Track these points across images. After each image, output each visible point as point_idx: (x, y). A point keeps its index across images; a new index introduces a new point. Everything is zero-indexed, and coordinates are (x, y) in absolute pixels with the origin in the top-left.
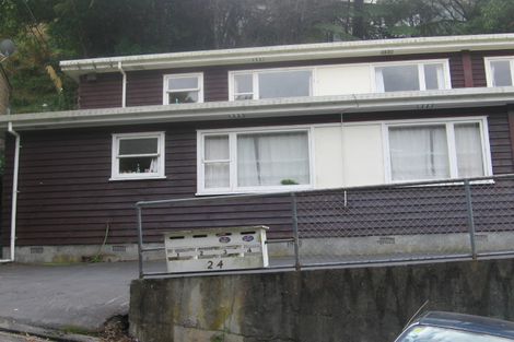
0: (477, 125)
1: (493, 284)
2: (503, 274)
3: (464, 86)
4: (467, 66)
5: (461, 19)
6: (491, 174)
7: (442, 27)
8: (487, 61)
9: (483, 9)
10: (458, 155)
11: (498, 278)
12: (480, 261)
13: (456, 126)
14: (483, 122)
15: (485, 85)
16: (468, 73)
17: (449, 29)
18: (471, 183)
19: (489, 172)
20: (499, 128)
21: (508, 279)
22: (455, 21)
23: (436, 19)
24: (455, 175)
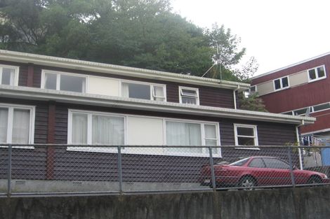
0: (29, 111)
1: (19, 214)
2: (26, 207)
3: (26, 86)
4: (30, 73)
5: (34, 43)
6: (33, 143)
7: (21, 46)
8: (43, 72)
9: (48, 40)
10: (13, 129)
11: (23, 210)
12: (12, 198)
13: (15, 110)
14: (33, 110)
15: (40, 87)
16: (30, 77)
17: (25, 48)
18: (13, 147)
19: (32, 141)
20: (42, 115)
21: (28, 210)
22: (30, 44)
23: (19, 40)
24: (9, 141)
